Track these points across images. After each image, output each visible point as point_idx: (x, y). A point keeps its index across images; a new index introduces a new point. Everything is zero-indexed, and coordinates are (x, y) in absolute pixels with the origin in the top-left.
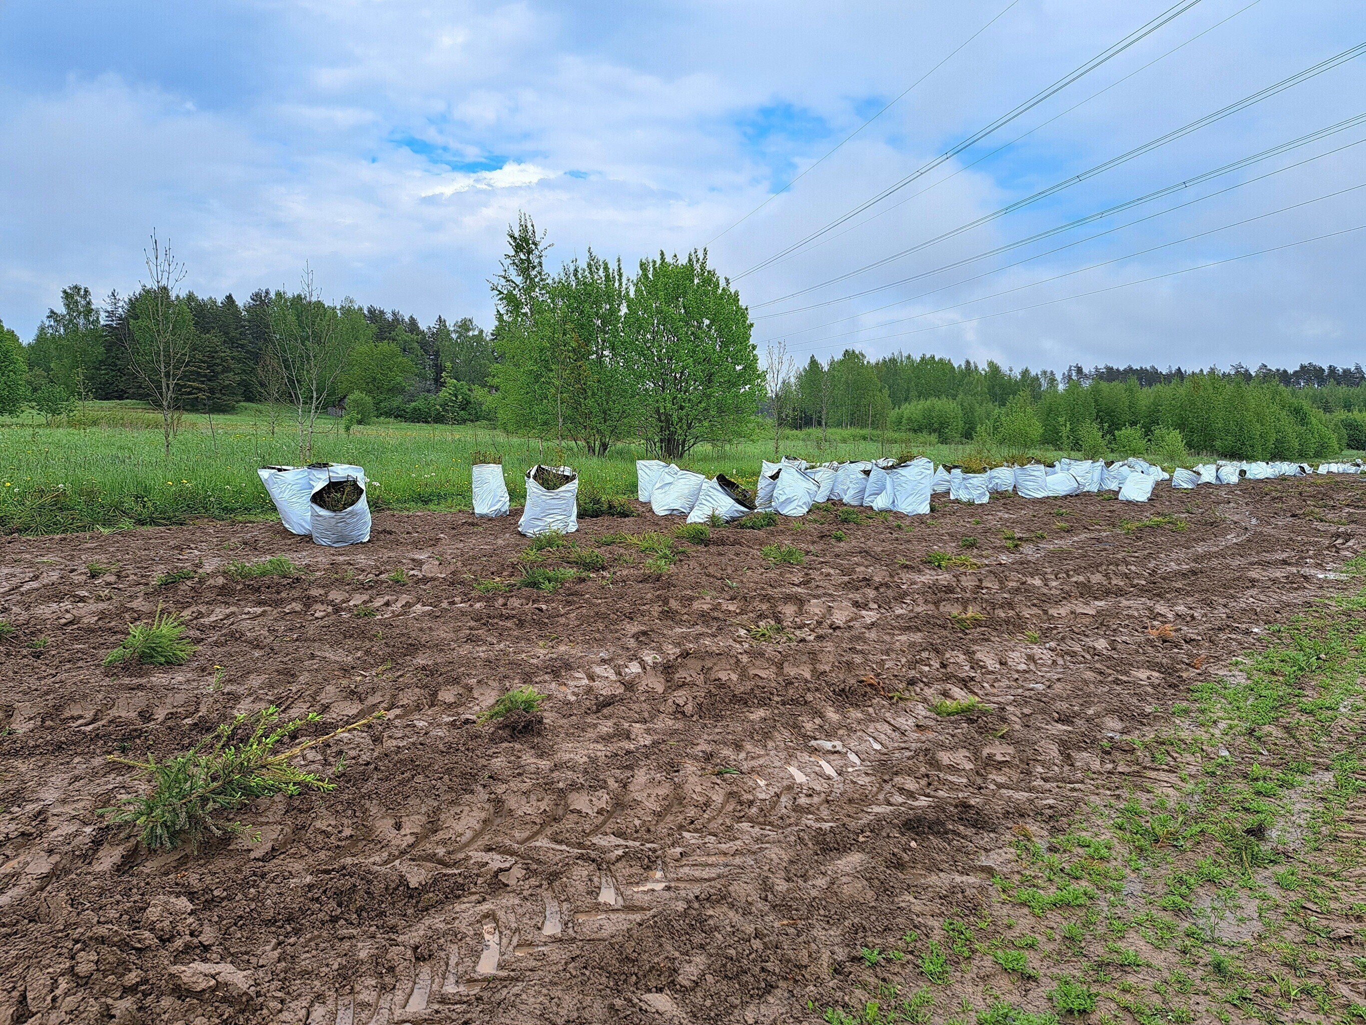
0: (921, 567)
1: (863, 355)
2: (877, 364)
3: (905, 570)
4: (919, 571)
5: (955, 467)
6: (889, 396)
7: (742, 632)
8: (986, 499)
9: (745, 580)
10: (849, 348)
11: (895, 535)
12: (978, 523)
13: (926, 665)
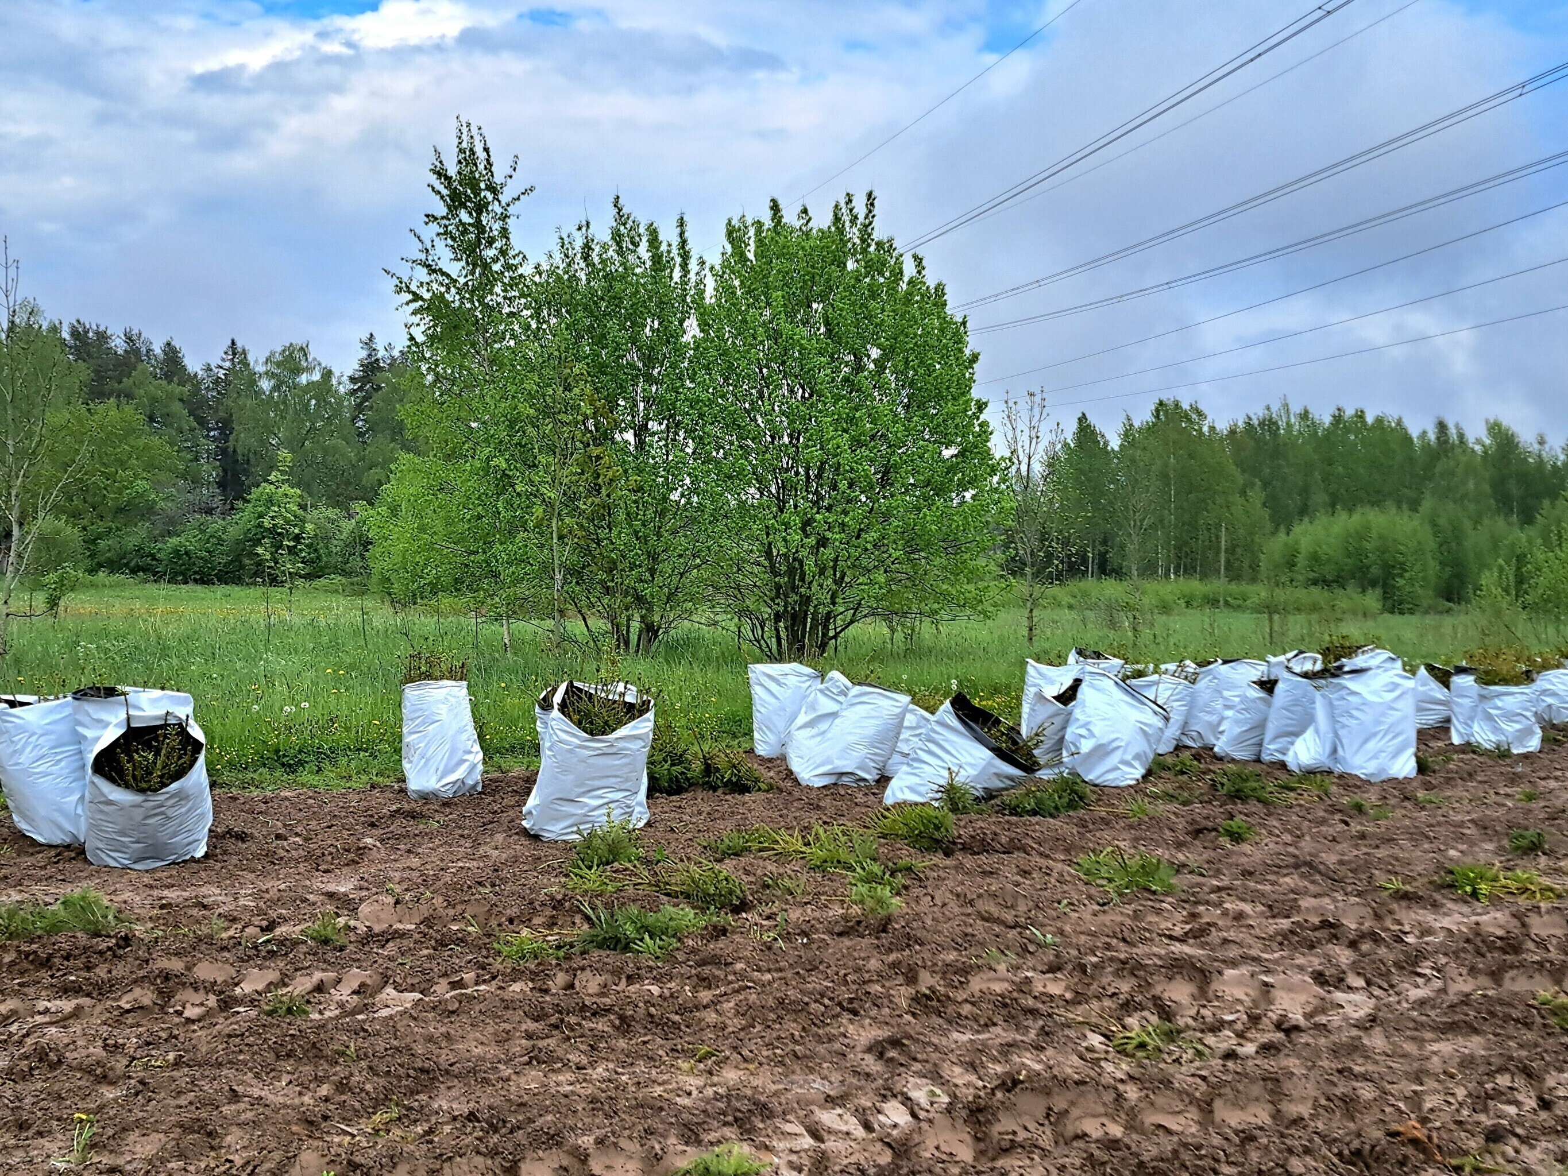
0: (1437, 896)
1: (1200, 413)
2: (1233, 432)
3: (1404, 904)
4: (1435, 906)
5: (1461, 670)
6: (1264, 505)
7: (1095, 1040)
8: (1534, 743)
9: (1068, 928)
10: (1167, 397)
11: (1355, 827)
12: (1530, 798)
13: (1510, 1102)
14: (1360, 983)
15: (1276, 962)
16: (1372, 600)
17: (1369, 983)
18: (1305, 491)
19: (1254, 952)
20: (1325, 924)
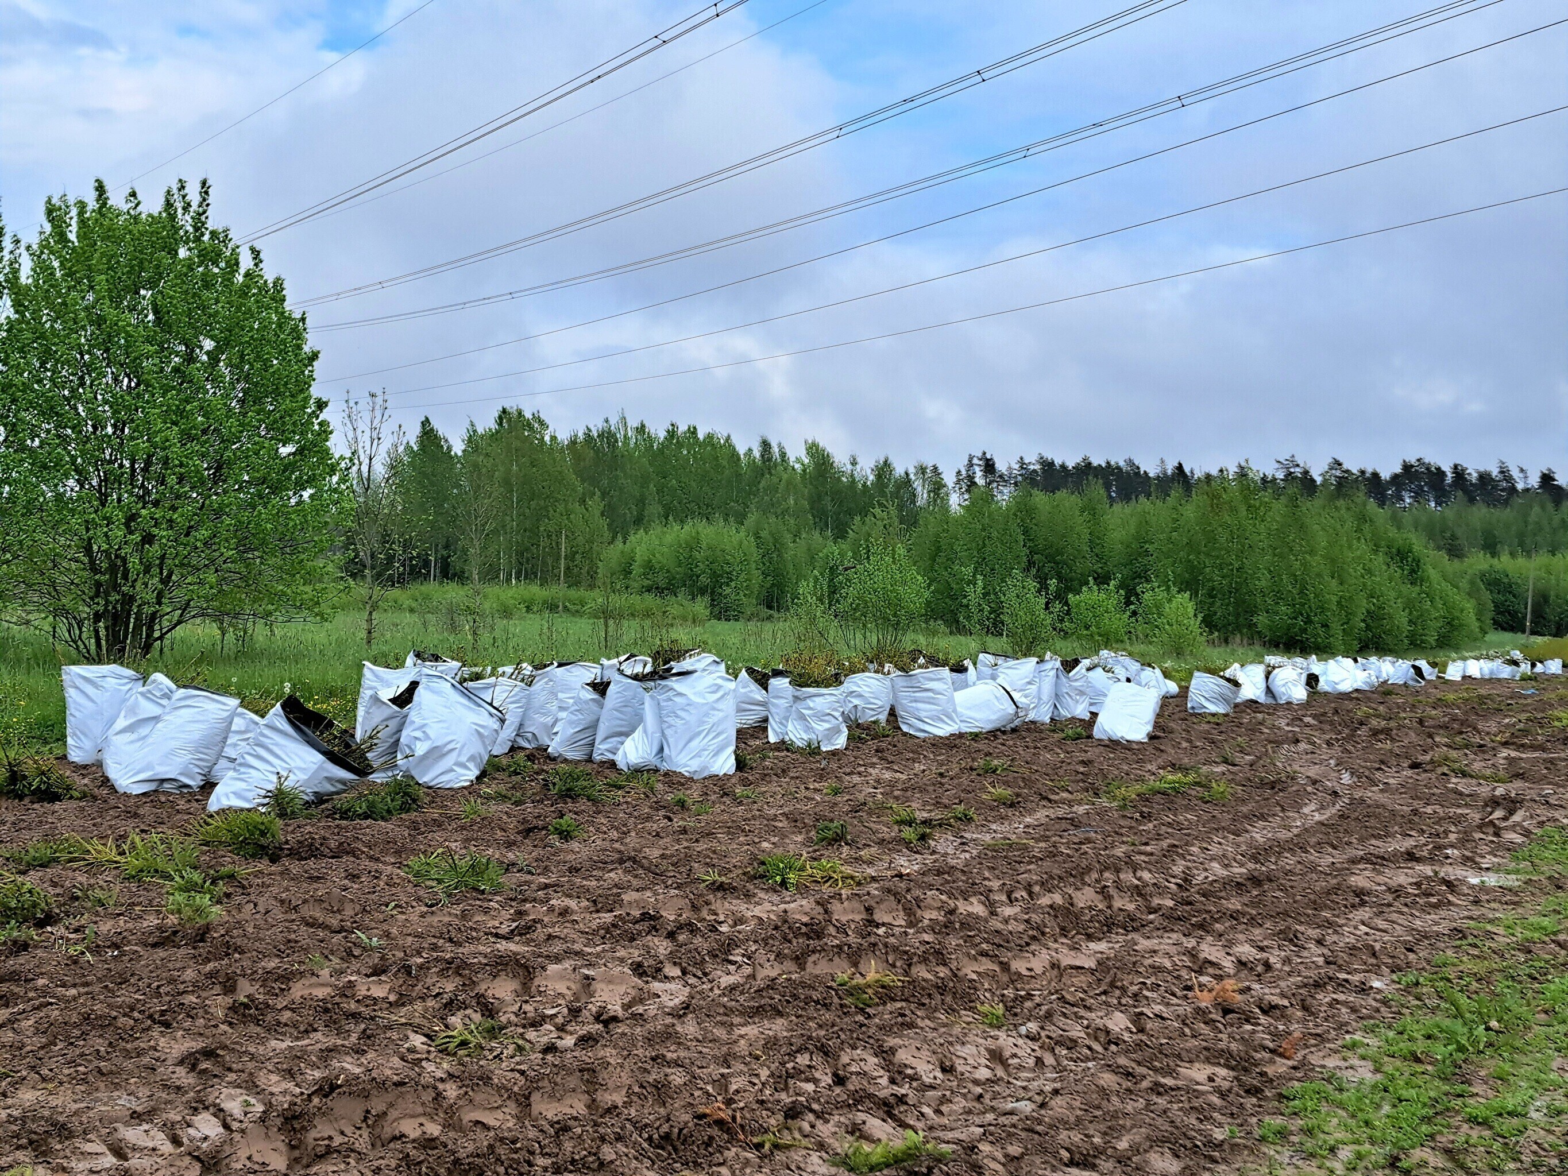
0: (750, 886)
1: (542, 423)
2: (573, 442)
3: (719, 895)
4: (748, 896)
5: (777, 673)
6: (602, 514)
7: (417, 1040)
8: (841, 742)
9: (394, 931)
10: (511, 405)
11: (678, 823)
12: (836, 792)
13: (807, 1080)
14: (677, 972)
15: (598, 955)
16: (701, 606)
17: (684, 972)
18: (641, 502)
19: (577, 947)
20: (645, 916)
